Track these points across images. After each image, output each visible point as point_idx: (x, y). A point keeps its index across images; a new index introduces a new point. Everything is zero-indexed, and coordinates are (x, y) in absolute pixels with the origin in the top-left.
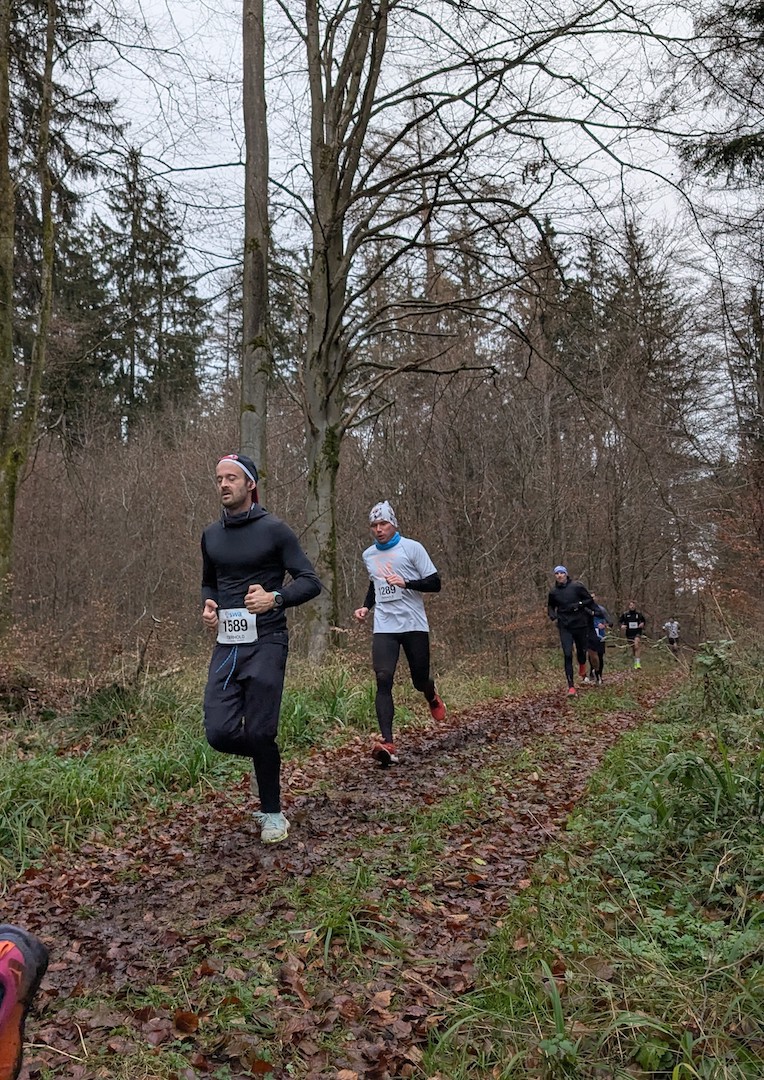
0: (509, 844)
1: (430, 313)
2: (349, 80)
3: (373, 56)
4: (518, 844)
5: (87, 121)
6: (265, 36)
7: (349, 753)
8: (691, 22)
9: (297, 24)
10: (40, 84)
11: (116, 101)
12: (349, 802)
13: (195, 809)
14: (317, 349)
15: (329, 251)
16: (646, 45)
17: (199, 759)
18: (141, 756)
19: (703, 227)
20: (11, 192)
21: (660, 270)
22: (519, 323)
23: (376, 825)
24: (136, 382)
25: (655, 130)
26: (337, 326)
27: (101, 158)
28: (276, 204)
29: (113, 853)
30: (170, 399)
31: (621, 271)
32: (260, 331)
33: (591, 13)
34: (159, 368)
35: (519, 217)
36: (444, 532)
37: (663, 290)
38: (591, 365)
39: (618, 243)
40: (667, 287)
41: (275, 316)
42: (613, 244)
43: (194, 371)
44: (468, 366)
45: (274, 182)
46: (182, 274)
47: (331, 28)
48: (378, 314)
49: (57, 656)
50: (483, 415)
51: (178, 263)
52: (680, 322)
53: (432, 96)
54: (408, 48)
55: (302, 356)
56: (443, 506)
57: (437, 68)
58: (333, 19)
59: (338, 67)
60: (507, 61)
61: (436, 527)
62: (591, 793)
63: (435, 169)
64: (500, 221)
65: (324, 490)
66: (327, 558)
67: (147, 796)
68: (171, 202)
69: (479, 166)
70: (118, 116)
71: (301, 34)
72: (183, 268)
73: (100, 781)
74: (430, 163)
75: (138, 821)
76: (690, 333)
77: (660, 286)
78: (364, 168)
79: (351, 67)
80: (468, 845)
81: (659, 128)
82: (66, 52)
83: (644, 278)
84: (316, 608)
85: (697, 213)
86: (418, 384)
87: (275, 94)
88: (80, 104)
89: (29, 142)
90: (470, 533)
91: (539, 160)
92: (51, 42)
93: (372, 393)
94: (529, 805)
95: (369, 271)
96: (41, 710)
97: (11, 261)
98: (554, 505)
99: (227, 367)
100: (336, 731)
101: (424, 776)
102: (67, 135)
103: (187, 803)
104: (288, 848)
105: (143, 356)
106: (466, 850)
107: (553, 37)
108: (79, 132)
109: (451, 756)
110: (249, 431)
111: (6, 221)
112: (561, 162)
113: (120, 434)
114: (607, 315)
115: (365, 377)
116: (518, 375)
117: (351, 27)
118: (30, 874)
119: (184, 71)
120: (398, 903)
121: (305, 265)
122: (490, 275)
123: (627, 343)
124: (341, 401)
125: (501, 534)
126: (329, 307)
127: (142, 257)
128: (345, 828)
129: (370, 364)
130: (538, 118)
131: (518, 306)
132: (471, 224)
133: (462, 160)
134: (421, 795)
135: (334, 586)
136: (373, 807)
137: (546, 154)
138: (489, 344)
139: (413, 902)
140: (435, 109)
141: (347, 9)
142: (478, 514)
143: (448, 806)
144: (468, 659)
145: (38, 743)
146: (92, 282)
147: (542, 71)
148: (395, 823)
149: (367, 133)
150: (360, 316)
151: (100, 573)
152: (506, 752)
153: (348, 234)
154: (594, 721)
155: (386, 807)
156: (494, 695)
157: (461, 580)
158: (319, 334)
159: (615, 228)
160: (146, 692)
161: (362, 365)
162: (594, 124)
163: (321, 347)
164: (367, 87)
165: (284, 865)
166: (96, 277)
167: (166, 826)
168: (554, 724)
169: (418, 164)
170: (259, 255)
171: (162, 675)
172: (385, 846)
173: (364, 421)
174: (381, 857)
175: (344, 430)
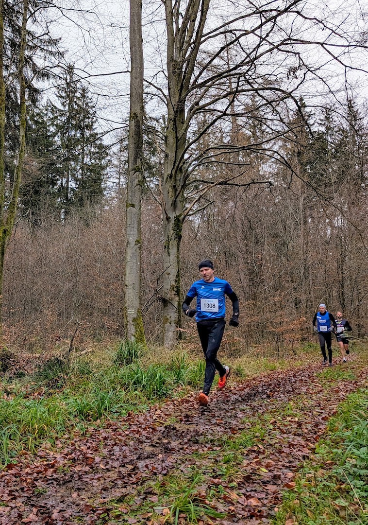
0: (281, 460)
1: (234, 152)
2: (189, 25)
3: (202, 11)
4: (287, 460)
5: (45, 50)
7: (187, 401)
10: (17, 31)
11: (60, 39)
13: (101, 432)
14: (170, 172)
15: (177, 118)
17: (103, 403)
18: (71, 400)
20: (4, 89)
22: (285, 156)
23: (203, 446)
24: (69, 191)
25: (365, 47)
26: (181, 160)
27: (52, 70)
28: (147, 93)
29: (55, 456)
31: (345, 126)
32: (138, 163)
34: (82, 184)
35: (285, 98)
36: (242, 274)
38: (327, 180)
39: (343, 110)
41: (146, 154)
42: (340, 112)
44: (255, 181)
45: (146, 81)
46: (95, 131)
48: (204, 153)
50: (264, 208)
51: (93, 125)
53: (235, 31)
54: (221, 5)
56: (241, 260)
57: (238, 16)
59: (183, 18)
60: (278, 11)
61: (238, 271)
62: (329, 431)
63: (236, 71)
64: (274, 101)
65: (173, 251)
66: (175, 289)
67: (74, 423)
68: (90, 93)
69: (262, 70)
70: (62, 46)
72: (96, 129)
73: (49, 414)
74: (235, 69)
75: (69, 438)
78: (196, 72)
79: (189, 17)
80: (257, 460)
81: (367, 45)
82: (34, 13)
83: (358, 130)
84: (168, 317)
86: (227, 191)
87: (147, 33)
88: (41, 41)
89: (14, 62)
90: (257, 276)
91: (297, 65)
92: (26, 8)
93: (201, 196)
94: (293, 436)
95: (199, 128)
96: (17, 372)
97: (4, 124)
98: (305, 260)
99: (119, 182)
100: (180, 389)
101: (231, 417)
102: (34, 58)
103: (96, 428)
104: (153, 458)
105: (73, 176)
106: (256, 462)
108: (40, 56)
109: (247, 405)
110: (131, 218)
111: (1, 104)
112: (310, 66)
113: (60, 219)
114: (336, 151)
115: (196, 188)
116: (285, 186)
119: (97, 22)
120: (217, 494)
121: (163, 126)
122: (268, 130)
123: (348, 167)
124: (183, 201)
125: (274, 276)
126: (177, 149)
127: (74, 122)
128: (185, 446)
129: (200, 181)
130: (296, 42)
131: (284, 147)
132: (257, 102)
133: (253, 67)
134: (229, 428)
136: (202, 434)
137: (301, 62)
138: (267, 168)
139: (225, 493)
140: (237, 39)
142: (261, 265)
143: (245, 436)
144: (255, 347)
145: (14, 391)
146: (46, 137)
147: (299, 16)
148: (214, 445)
149: (199, 53)
150: (194, 154)
151: (49, 295)
152: (278, 404)
153: (188, 108)
154: (330, 386)
155: (209, 435)
156: (271, 369)
157: (251, 302)
158: (171, 164)
159: (342, 102)
160: (73, 363)
161: (195, 181)
162: (329, 45)
163: (172, 172)
164: (199, 28)
165: (151, 468)
166: (49, 134)
167: (84, 441)
168: (307, 387)
169: (228, 69)
170: (138, 121)
171: (82, 353)
172: (209, 459)
173: (196, 212)
174: (206, 465)
175: (185, 217)
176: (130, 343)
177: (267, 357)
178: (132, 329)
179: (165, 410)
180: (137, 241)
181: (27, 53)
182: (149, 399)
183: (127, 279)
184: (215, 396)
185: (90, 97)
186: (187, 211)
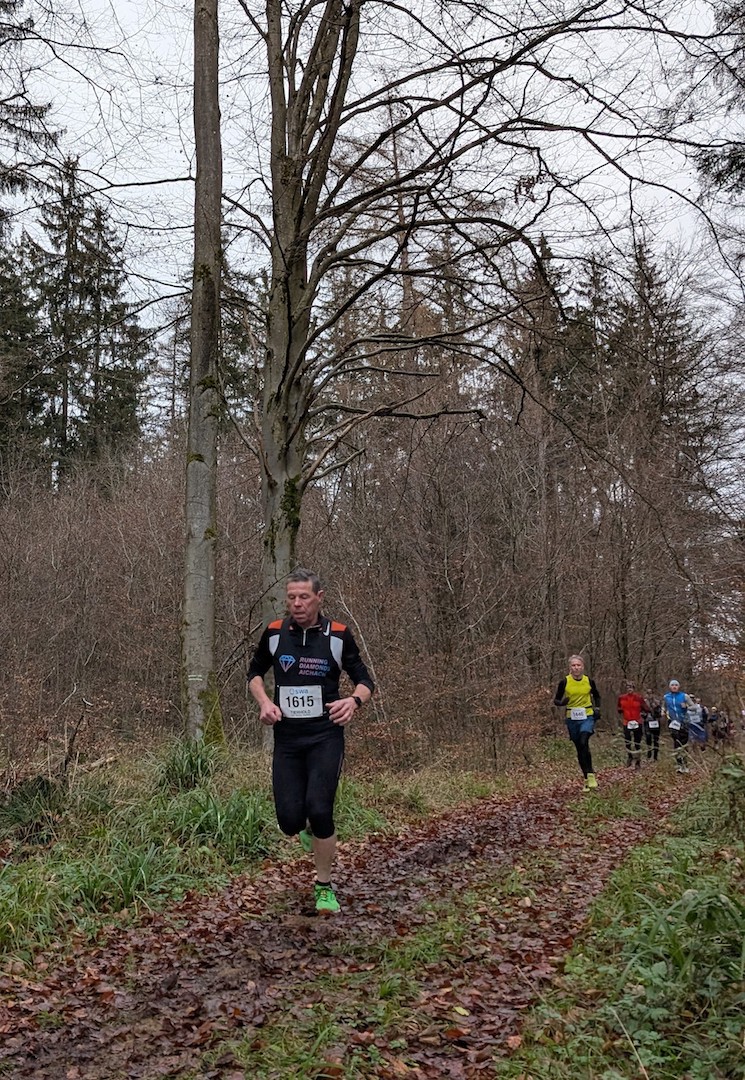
0: (496, 989)
1: (406, 349)
2: (316, 84)
3: (343, 57)
4: (507, 989)
5: (16, 128)
6: (220, 33)
8: (712, 14)
9: (256, 20)
11: (50, 105)
12: (308, 930)
13: (129, 935)
14: (276, 390)
15: (290, 277)
16: (659, 42)
17: (134, 874)
18: (66, 869)
19: (724, 250)
21: (675, 297)
22: (509, 358)
23: (339, 962)
24: (69, 423)
25: (669, 140)
26: (299, 363)
27: (32, 170)
28: (229, 224)
29: (34, 988)
30: (107, 443)
31: (629, 298)
32: (210, 370)
33: (595, 7)
34: (96, 410)
35: (511, 241)
36: (423, 602)
37: (678, 320)
38: (594, 407)
39: (624, 266)
40: (683, 317)
41: (228, 351)
42: (619, 270)
43: (135, 411)
44: (449, 409)
45: (228, 199)
46: (123, 300)
47: (295, 27)
48: (347, 350)
50: (468, 464)
51: (118, 288)
52: (698, 358)
53: (409, 101)
55: (259, 395)
56: (420, 570)
57: (415, 70)
58: (300, 12)
59: (303, 69)
60: (498, 61)
61: (414, 593)
62: (593, 925)
63: (419, 183)
64: (488, 246)
65: (283, 551)
67: (74, 917)
68: (110, 220)
70: (53, 122)
71: (260, 31)
72: (123, 295)
74: (406, 178)
75: (63, 949)
76: (709, 370)
77: (676, 315)
79: (317, 68)
80: (448, 990)
81: (674, 136)
83: (655, 307)
85: (717, 234)
86: (392, 427)
87: (230, 100)
88: (9, 109)
90: (452, 602)
91: (535, 173)
93: (339, 440)
94: (520, 939)
95: (337, 298)
98: (550, 571)
99: (173, 407)
101: (396, 898)
103: (120, 927)
104: (236, 988)
105: (77, 393)
106: (445, 994)
107: (551, 34)
108: (8, 141)
109: (429, 873)
110: (197, 485)
112: (559, 175)
113: (50, 481)
114: (611, 348)
115: (330, 420)
116: (510, 419)
117: (318, 23)
119: (127, 73)
120: (365, 1064)
121: (263, 290)
122: (475, 302)
123: (634, 381)
124: (302, 449)
125: (488, 603)
126: (290, 340)
127: (78, 281)
128: (303, 964)
129: (336, 408)
130: (533, 126)
131: (507, 338)
132: (455, 244)
133: (445, 175)
134: (395, 922)
136: (337, 938)
137: (543, 167)
138: (475, 381)
139: (383, 1061)
140: (415, 116)
142: (461, 580)
143: (424, 939)
144: (449, 750)
146: (20, 309)
147: (538, 72)
148: (362, 958)
149: (336, 142)
150: (326, 350)
151: (25, 643)
152: (493, 869)
153: (313, 258)
154: (597, 831)
155: (352, 938)
156: (479, 795)
157: (441, 656)
158: (277, 373)
159: (623, 251)
160: (75, 788)
161: (328, 408)
162: (598, 133)
163: (280, 388)
164: (336, 91)
165: (231, 1010)
166: (26, 303)
167: (94, 956)
168: (550, 834)
169: (394, 177)
170: (210, 284)
172: (351, 989)
173: (329, 472)
174: (345, 1004)
175: (307, 482)
176: (193, 743)
177: (472, 769)
178: (197, 714)
179: (264, 885)
180: (208, 531)
182: (230, 863)
183: (188, 611)
184: (366, 854)
185: (111, 229)
186: (311, 469)
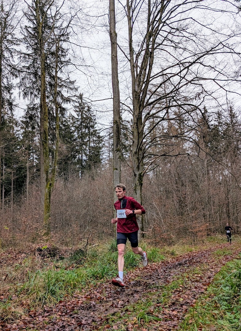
2: (143, 72)
3: (150, 65)
5: (67, 87)
6: (118, 60)
7: (146, 269)
9: (127, 56)
10: (53, 78)
11: (75, 81)
12: (146, 283)
13: (104, 284)
14: (135, 151)
15: (138, 122)
17: (104, 271)
18: (88, 270)
20: (47, 110)
23: (153, 289)
24: (83, 161)
25: (237, 81)
26: (141, 143)
27: (72, 98)
29: (82, 296)
30: (93, 166)
32: (118, 147)
33: (215, 47)
34: (90, 158)
41: (123, 140)
43: (100, 157)
44: (180, 153)
45: (121, 103)
46: (96, 129)
47: (137, 57)
48: (153, 140)
49: (63, 240)
50: (186, 167)
51: (94, 126)
53: (167, 75)
55: (131, 151)
56: (175, 195)
58: (138, 54)
59: (140, 68)
60: (190, 63)
61: (173, 201)
62: (215, 280)
63: (170, 95)
65: (138, 192)
67: (90, 281)
68: (92, 109)
70: (76, 85)
71: (128, 59)
73: (78, 277)
74: (168, 94)
75: (88, 288)
78: (148, 96)
79: (143, 68)
82: (61, 68)
86: (166, 158)
87: (121, 78)
88: (65, 82)
89: (51, 94)
90: (183, 203)
91: (201, 91)
92: (57, 66)
93: (152, 163)
96: (60, 257)
97: (48, 128)
98: (208, 193)
99: (109, 155)
102: (62, 92)
105: (85, 153)
106: (178, 296)
107: (205, 55)
108: (65, 91)
110: (116, 176)
111: (46, 118)
113: (79, 176)
117: (143, 56)
118: (60, 302)
120: (158, 310)
124: (143, 166)
126: (139, 138)
127: (84, 125)
128: (145, 290)
129: (151, 154)
130: (200, 79)
134: (166, 281)
135: (142, 219)
136: (153, 284)
137: (203, 89)
138: (187, 145)
139: (163, 310)
140: (169, 79)
141: (142, 51)
142: (185, 197)
144: (182, 240)
145: (60, 266)
146: (70, 133)
147: (201, 65)
151: (74, 217)
152: (191, 268)
153: (144, 117)
154: (219, 259)
156: (190, 251)
158: (136, 146)
160: (89, 251)
162: (218, 80)
163: (136, 150)
164: (148, 73)
166: (71, 131)
167: (96, 289)
170: (118, 125)
171: (93, 246)
172: (155, 295)
173: (150, 170)
175: (144, 174)
177: (188, 245)
181: (58, 89)
182: (127, 268)
185: (92, 111)
186: (145, 170)
